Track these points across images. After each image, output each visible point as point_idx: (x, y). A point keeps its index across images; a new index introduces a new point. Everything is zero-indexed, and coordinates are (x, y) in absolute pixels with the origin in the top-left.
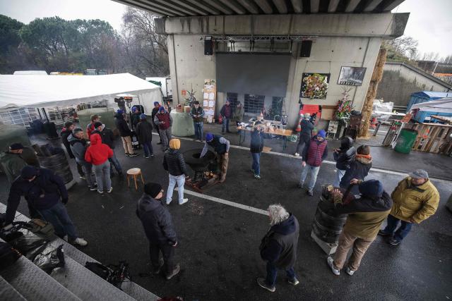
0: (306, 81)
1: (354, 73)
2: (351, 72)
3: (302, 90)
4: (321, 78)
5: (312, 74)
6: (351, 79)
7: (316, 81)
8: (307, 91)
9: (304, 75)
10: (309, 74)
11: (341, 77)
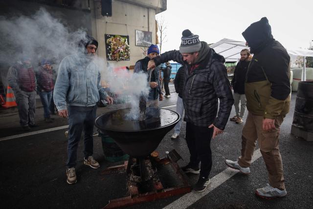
0: (110, 42)
1: (145, 36)
2: (143, 36)
3: (108, 52)
4: (123, 40)
5: (114, 36)
6: (145, 41)
7: (119, 43)
8: (114, 53)
9: (107, 37)
10: (111, 35)
11: (137, 40)
